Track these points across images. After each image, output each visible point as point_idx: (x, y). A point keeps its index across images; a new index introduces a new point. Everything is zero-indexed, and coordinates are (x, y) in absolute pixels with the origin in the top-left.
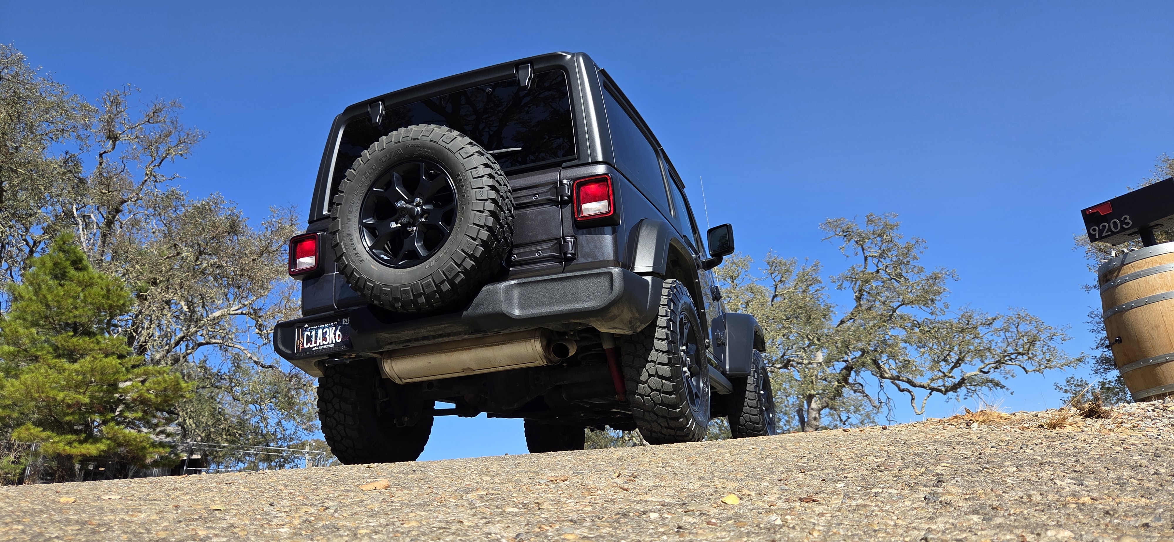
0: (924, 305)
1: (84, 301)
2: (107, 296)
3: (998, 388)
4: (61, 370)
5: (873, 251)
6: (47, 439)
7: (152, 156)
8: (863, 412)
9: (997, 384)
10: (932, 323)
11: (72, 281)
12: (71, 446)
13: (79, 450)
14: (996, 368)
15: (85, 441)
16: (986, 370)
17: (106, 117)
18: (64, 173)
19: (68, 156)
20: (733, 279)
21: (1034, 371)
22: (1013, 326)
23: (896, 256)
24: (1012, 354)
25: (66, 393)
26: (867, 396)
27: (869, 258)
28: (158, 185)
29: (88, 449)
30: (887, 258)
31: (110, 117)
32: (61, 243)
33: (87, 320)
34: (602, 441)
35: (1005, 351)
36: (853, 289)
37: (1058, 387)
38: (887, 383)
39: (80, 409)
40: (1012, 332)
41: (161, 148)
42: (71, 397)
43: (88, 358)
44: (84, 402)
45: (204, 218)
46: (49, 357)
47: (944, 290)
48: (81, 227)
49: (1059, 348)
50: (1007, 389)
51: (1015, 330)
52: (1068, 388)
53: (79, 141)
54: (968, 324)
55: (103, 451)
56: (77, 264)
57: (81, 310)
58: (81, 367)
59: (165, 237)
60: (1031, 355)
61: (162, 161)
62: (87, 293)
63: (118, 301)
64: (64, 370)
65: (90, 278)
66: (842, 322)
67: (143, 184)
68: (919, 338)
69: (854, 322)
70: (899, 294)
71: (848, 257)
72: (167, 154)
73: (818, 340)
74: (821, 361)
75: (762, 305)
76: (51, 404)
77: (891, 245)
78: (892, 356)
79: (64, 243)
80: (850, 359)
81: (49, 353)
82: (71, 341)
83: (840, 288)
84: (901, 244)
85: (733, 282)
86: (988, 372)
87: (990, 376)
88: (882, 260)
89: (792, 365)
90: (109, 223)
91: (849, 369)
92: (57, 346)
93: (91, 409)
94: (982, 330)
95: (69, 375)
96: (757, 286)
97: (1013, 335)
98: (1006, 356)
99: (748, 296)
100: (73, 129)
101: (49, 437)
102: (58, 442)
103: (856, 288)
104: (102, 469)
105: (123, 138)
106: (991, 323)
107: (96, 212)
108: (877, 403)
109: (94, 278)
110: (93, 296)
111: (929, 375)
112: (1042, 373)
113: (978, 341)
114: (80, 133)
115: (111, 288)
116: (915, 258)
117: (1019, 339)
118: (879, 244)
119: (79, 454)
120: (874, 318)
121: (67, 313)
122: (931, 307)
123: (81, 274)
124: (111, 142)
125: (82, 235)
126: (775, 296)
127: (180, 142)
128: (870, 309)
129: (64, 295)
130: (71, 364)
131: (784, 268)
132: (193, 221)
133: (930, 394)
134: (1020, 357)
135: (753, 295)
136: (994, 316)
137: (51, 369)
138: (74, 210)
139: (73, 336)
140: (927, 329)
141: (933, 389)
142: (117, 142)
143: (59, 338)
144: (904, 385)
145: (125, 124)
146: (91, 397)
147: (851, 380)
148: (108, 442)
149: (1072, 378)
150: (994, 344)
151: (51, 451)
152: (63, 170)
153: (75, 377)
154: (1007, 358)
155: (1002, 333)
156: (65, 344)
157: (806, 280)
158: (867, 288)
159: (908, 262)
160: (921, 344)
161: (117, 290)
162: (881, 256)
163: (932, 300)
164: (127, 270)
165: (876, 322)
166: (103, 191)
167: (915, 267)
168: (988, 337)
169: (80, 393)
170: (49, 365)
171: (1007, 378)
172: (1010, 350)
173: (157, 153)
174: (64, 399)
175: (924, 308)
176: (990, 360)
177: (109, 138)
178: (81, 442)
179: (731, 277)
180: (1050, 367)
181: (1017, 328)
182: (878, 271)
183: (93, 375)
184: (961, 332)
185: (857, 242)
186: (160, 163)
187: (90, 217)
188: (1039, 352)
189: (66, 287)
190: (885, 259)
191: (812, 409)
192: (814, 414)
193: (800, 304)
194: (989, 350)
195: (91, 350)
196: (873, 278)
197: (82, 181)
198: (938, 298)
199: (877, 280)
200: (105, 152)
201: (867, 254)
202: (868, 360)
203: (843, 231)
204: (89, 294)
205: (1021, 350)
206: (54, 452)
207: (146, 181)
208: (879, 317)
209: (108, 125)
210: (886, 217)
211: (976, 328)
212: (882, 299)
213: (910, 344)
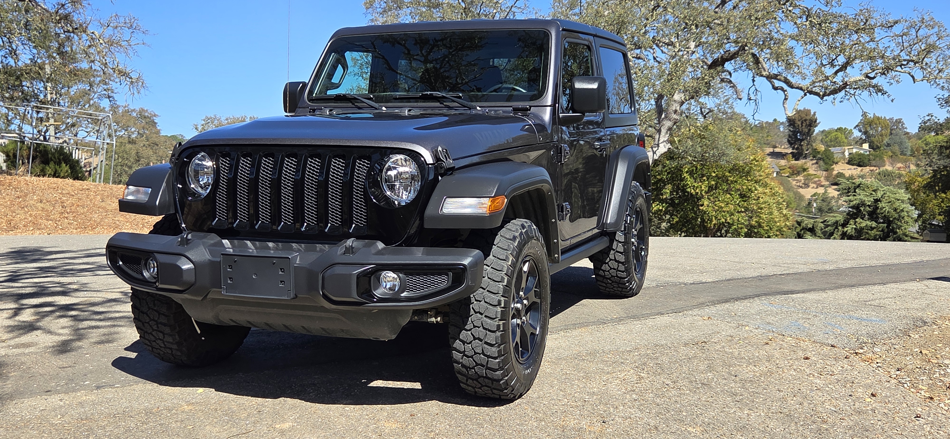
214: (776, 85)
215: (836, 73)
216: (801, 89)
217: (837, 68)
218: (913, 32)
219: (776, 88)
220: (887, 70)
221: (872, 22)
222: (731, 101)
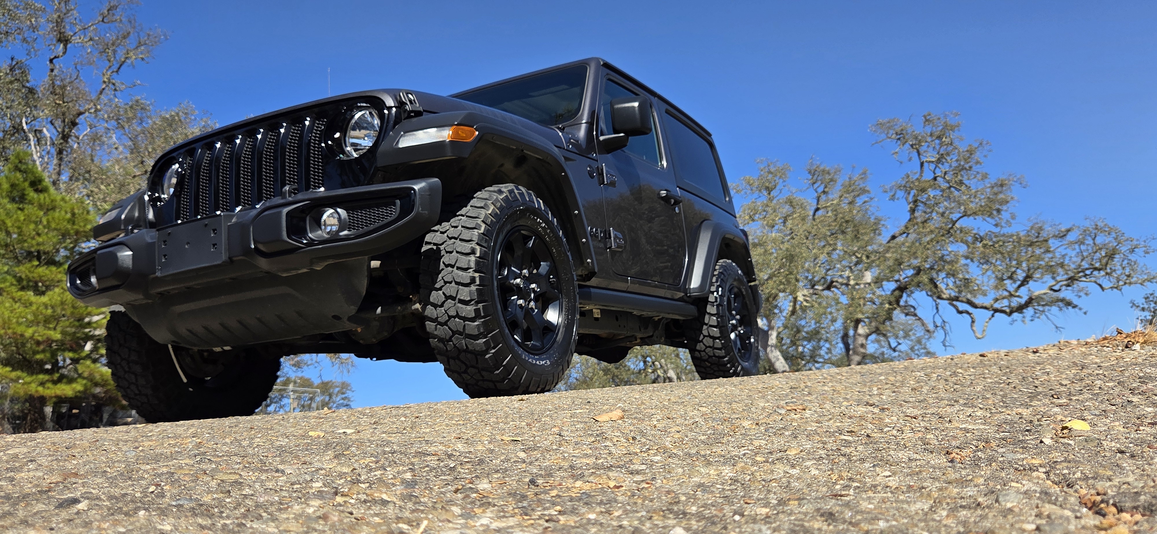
0: (989, 216)
1: (48, 226)
2: (72, 221)
3: (1070, 307)
4: (28, 304)
5: (931, 156)
6: (16, 380)
7: (109, 61)
8: (913, 337)
9: (1068, 304)
10: (996, 236)
11: (33, 204)
12: (44, 387)
13: (53, 391)
14: (1068, 285)
15: (59, 381)
16: (1056, 288)
17: (55, 16)
18: (11, 82)
19: (14, 63)
20: (769, 190)
21: (1112, 288)
22: (1090, 238)
23: (957, 161)
24: (1087, 269)
25: (34, 328)
26: (920, 319)
27: (926, 164)
28: (118, 93)
29: (63, 390)
30: (946, 164)
31: (59, 16)
32: (17, 161)
33: (52, 248)
34: (624, 374)
35: (1080, 266)
36: (906, 199)
37: (1134, 305)
38: (944, 304)
39: (51, 347)
40: (1088, 245)
41: (119, 52)
42: (41, 333)
43: (57, 290)
44: (55, 339)
45: (175, 131)
46: (14, 289)
47: (1012, 198)
48: (32, 143)
49: (1141, 261)
50: (1080, 309)
51: (1091, 242)
52: (1146, 306)
53: (25, 45)
54: (1037, 237)
55: (79, 392)
56: (36, 184)
57: (45, 237)
58: (50, 300)
59: (132, 153)
60: (1109, 271)
61: (121, 65)
62: (50, 217)
63: (85, 226)
64: (31, 304)
65: (52, 201)
66: (894, 237)
67: (101, 93)
68: (982, 253)
69: (907, 236)
70: (960, 204)
71: (901, 163)
72: (126, 58)
73: (868, 257)
74: (869, 281)
75: (803, 219)
76: (20, 342)
77: (950, 148)
78: (952, 274)
79: (20, 162)
80: (901, 278)
81: (12, 284)
82: (36, 271)
83: (893, 198)
84: (963, 148)
85: (769, 194)
86: (1060, 290)
87: (1061, 295)
88: (940, 165)
89: (835, 287)
90: (65, 137)
91: (902, 289)
92: (20, 277)
93: (62, 346)
94: (1053, 243)
95: (38, 309)
96: (799, 197)
97: (1089, 248)
98: (1079, 272)
99: (786, 209)
100: (18, 31)
101: (19, 378)
102: (30, 383)
103: (911, 199)
104: (74, 411)
105: (76, 40)
106: (1065, 235)
107: (49, 126)
108: (931, 327)
109: (56, 201)
110: (57, 221)
111: (993, 294)
112: (1120, 290)
113: (1050, 255)
114: (26, 36)
115: (76, 211)
116: (978, 163)
117: (1096, 252)
118: (937, 147)
119: (53, 395)
120: (932, 232)
121: (29, 240)
122: (997, 219)
123: (42, 196)
124: (62, 45)
125: (34, 153)
126: (817, 209)
127: (140, 45)
128: (925, 222)
129: (24, 220)
130: (38, 297)
131: (827, 177)
132: (163, 135)
133: (993, 316)
134: (1096, 273)
135: (791, 209)
136: (1068, 227)
137: (16, 302)
138: (24, 125)
139: (37, 266)
140: (990, 243)
141: (996, 311)
142: (69, 46)
143: (22, 268)
144: (962, 306)
145: (76, 24)
146: (63, 333)
147: (902, 303)
148: (84, 382)
149: (1152, 294)
150: (1067, 258)
151: (22, 393)
152: (9, 78)
153: (44, 311)
154: (1081, 274)
155: (1077, 246)
156: (30, 275)
157: (853, 191)
158: (923, 197)
159: (970, 167)
160: (985, 260)
161: (83, 213)
162: (939, 161)
163: (999, 211)
164: (92, 191)
165: (933, 236)
166: (58, 102)
167: (978, 173)
168: (1061, 251)
169: (49, 329)
170: (13, 299)
171: (1080, 297)
172: (1085, 265)
173: (115, 57)
174: (33, 335)
175: (988, 219)
176: (1062, 276)
177: (60, 40)
178: (55, 382)
179: (767, 188)
180: (1130, 283)
181: (1094, 239)
182: (935, 179)
183: (63, 309)
184: (1030, 245)
185: (912, 146)
186: (119, 68)
187: (41, 131)
188: (1118, 267)
189: (26, 212)
190: (943, 164)
191: (859, 335)
192: (861, 340)
193: (847, 218)
194: (1062, 265)
195: (58, 282)
196: (931, 186)
197: (31, 91)
198: (1005, 208)
199: (935, 188)
200: (55, 57)
201: (924, 159)
202: (924, 278)
203: (897, 134)
204: (53, 218)
205: (1097, 265)
206: (26, 394)
207: (104, 89)
208: (937, 231)
209: (57, 26)
210: (946, 116)
211: (1046, 241)
212: (941, 210)
213: (972, 260)
214: (961, 309)
215: (1019, 287)
216: (986, 308)
217: (1019, 283)
218: (1089, 241)
219: (960, 312)
220: (1072, 280)
221: (1044, 234)
222: (924, 341)
